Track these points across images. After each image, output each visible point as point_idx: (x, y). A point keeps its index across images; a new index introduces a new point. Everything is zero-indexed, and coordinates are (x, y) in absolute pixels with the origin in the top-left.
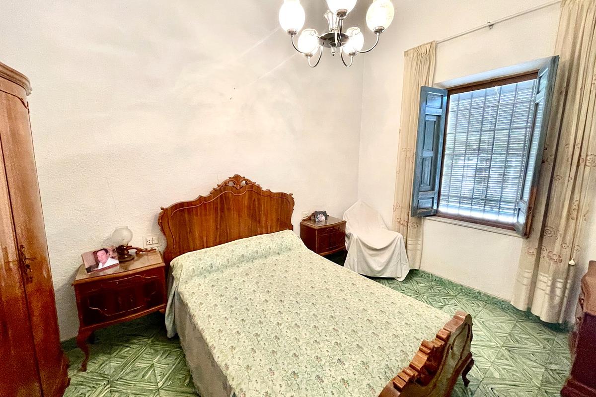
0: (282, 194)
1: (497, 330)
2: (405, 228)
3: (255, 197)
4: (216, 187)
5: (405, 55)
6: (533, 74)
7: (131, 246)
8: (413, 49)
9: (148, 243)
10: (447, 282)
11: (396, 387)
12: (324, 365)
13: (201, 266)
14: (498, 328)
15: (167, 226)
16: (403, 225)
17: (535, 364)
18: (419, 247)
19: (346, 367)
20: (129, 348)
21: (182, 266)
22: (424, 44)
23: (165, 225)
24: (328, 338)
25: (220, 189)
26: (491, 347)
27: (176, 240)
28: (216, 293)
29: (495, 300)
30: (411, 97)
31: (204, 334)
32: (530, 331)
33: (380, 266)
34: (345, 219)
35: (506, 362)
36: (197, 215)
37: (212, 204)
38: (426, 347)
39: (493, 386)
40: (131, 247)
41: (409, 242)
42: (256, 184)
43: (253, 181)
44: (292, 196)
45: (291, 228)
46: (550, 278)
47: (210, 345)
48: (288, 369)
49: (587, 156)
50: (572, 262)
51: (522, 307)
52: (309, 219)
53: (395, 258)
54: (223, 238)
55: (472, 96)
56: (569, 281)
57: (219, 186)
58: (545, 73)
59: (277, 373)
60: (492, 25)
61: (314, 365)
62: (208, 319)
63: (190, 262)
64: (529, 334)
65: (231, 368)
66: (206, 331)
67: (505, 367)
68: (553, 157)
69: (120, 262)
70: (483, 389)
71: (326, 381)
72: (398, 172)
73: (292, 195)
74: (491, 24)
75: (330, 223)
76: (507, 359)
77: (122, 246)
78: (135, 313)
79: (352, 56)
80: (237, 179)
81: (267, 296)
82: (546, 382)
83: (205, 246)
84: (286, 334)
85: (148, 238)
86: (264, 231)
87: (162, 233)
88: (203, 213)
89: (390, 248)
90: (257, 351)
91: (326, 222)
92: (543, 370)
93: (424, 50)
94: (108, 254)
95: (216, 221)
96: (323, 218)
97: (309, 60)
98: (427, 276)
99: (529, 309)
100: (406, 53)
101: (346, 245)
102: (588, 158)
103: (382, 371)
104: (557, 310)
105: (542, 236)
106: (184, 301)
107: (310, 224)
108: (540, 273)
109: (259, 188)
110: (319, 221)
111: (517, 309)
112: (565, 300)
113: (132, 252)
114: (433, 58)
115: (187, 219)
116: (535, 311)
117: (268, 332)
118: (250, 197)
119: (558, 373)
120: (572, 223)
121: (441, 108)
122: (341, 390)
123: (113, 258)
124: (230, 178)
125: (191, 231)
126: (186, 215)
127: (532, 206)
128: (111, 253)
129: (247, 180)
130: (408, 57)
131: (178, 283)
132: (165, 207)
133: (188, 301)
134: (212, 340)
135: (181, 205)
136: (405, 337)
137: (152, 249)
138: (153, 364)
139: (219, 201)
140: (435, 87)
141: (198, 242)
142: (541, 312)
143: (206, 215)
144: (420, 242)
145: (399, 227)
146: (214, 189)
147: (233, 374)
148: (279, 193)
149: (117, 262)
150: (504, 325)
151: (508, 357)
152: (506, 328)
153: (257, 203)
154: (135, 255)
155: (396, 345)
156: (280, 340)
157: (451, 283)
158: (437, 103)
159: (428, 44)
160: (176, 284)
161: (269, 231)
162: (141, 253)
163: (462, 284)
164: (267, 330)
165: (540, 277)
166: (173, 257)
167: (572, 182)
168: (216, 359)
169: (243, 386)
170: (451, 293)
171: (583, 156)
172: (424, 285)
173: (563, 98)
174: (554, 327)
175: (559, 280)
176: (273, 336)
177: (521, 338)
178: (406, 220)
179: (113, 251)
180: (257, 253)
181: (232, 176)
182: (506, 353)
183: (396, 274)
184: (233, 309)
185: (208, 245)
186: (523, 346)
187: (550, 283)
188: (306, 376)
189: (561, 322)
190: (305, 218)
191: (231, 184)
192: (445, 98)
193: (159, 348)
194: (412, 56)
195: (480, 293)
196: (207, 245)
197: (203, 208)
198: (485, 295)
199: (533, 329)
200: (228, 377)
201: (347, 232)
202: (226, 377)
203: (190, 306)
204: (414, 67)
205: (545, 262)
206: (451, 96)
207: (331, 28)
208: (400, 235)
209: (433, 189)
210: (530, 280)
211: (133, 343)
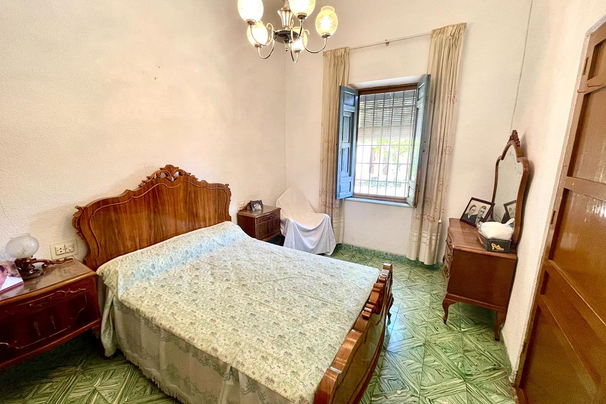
0: (219, 185)
1: (401, 277)
2: (330, 210)
3: (191, 189)
4: (145, 179)
5: (324, 55)
6: (414, 86)
7: (35, 259)
8: (331, 51)
9: (59, 253)
10: (364, 250)
11: (365, 318)
12: (303, 323)
13: (142, 269)
14: (401, 275)
15: (88, 228)
16: (329, 207)
17: (424, 293)
18: (342, 225)
19: (319, 320)
20: (51, 384)
21: (116, 272)
22: (339, 49)
23: (85, 228)
24: (298, 304)
25: (152, 181)
26: (399, 289)
27: (100, 245)
28: (170, 292)
29: (397, 257)
30: (330, 96)
31: (174, 331)
32: (419, 273)
33: (314, 245)
34: (278, 206)
35: (409, 296)
36: (126, 212)
37: (143, 198)
38: (376, 287)
39: (405, 314)
40: (35, 261)
41: (334, 221)
42: (191, 175)
43: (188, 171)
44: (228, 187)
45: (229, 219)
46: (429, 234)
47: (187, 337)
48: (274, 335)
49: (446, 147)
50: (440, 221)
51: (413, 258)
52: (245, 209)
53: (325, 236)
54: (158, 237)
55: (375, 97)
56: (439, 234)
57: (149, 178)
58: (423, 86)
59: (265, 341)
60: (388, 43)
61: (294, 326)
62: (174, 317)
63: (126, 267)
64: (419, 275)
65: (220, 349)
66: (176, 328)
67: (409, 299)
68: (428, 147)
69: (25, 280)
70: (399, 317)
71: (308, 334)
72: (322, 161)
73: (228, 185)
74: (388, 41)
75: (266, 211)
76: (409, 295)
77: (25, 259)
78: (60, 338)
79: (297, 53)
80: (169, 169)
81: (227, 284)
82: (432, 303)
83: (138, 247)
84: (260, 310)
85: (58, 247)
86: (202, 224)
87: (79, 239)
88: (133, 209)
89: (320, 227)
90: (238, 329)
91: (262, 211)
92: (429, 296)
93: (339, 54)
94: (5, 272)
95: (149, 218)
96: (259, 207)
97: (259, 50)
98: (349, 248)
99: (417, 258)
100: (325, 54)
101: (282, 231)
102: (447, 148)
103: (346, 315)
104: (432, 255)
105: (423, 205)
106: (132, 307)
107: (247, 214)
108: (423, 231)
109: (194, 179)
110: (256, 210)
111: (410, 260)
112: (437, 247)
113: (37, 265)
114: (347, 61)
115: (113, 218)
116: (421, 260)
117: (242, 312)
118: (186, 190)
119: (437, 296)
120: (440, 193)
121: (354, 106)
122: (322, 336)
123: (12, 276)
124: (161, 169)
125: (119, 232)
126: (113, 214)
127: (418, 183)
128: (9, 270)
129: (181, 170)
130: (327, 58)
131: (115, 291)
132: (82, 205)
133: (138, 307)
134: (187, 333)
135: (105, 201)
136: (354, 290)
137: (66, 260)
138: (95, 389)
139: (151, 195)
140: (349, 87)
141: (129, 243)
142: (424, 259)
143: (137, 212)
144: (342, 220)
145: (325, 209)
146: (144, 182)
147: (224, 353)
148: (216, 184)
149: (20, 280)
150: (404, 273)
151: (410, 293)
152: (406, 275)
153: (193, 196)
154: (41, 269)
155: (349, 296)
156: (257, 316)
157: (366, 250)
158: (351, 102)
159: (342, 49)
160: (113, 293)
161: (208, 225)
162: (51, 266)
163: (375, 249)
164: (241, 311)
165: (424, 235)
166: (98, 264)
167: (439, 165)
168: (200, 348)
169: (239, 359)
170: (368, 258)
171: (444, 148)
172: (347, 255)
173: (433, 106)
174: (432, 268)
175: (434, 234)
176: (248, 315)
177: (415, 279)
178: (331, 203)
179: (13, 267)
180: (201, 247)
181: (164, 166)
182: (408, 291)
183: (326, 250)
184: (197, 302)
185: (141, 247)
186: (417, 284)
187: (429, 237)
188: (291, 335)
189: (435, 263)
190: (241, 209)
191: (163, 175)
192: (357, 97)
193: (96, 371)
194: (329, 57)
195: (386, 254)
196: (140, 245)
197: (133, 203)
198: (391, 254)
199: (420, 271)
200: (220, 358)
201: (282, 218)
202: (218, 358)
203: (144, 310)
204: (332, 67)
205: (426, 222)
206: (361, 96)
207: (285, 25)
208: (328, 216)
209: (350, 175)
210: (417, 237)
211: (53, 377)
